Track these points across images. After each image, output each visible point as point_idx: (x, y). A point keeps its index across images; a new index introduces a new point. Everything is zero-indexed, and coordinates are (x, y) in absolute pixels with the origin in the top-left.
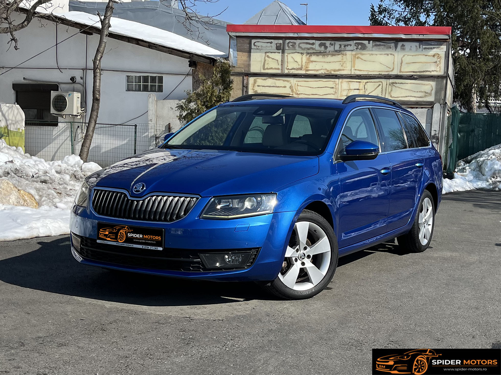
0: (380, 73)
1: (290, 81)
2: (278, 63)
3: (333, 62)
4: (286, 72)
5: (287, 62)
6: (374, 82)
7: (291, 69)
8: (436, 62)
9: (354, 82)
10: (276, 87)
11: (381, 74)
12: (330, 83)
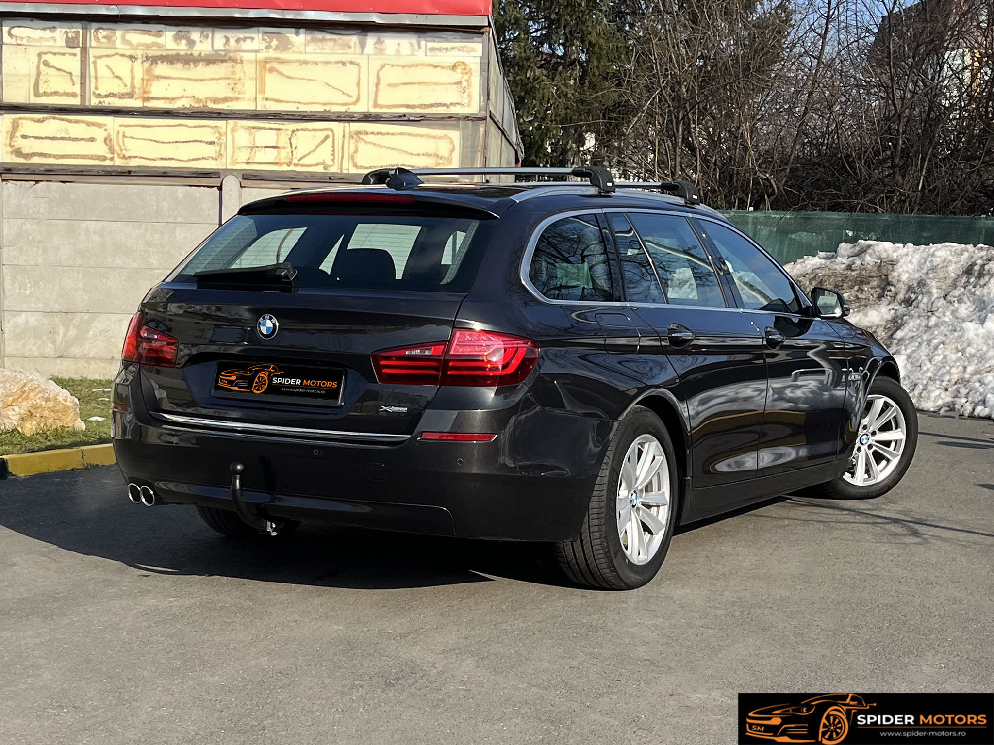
0: (328, 108)
1: (105, 125)
2: (72, 80)
3: (210, 80)
4: (92, 104)
5: (96, 78)
6: (314, 130)
7: (106, 96)
8: (460, 83)
9: (264, 128)
10: (70, 139)
11: (329, 111)
12: (205, 129)
